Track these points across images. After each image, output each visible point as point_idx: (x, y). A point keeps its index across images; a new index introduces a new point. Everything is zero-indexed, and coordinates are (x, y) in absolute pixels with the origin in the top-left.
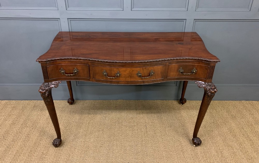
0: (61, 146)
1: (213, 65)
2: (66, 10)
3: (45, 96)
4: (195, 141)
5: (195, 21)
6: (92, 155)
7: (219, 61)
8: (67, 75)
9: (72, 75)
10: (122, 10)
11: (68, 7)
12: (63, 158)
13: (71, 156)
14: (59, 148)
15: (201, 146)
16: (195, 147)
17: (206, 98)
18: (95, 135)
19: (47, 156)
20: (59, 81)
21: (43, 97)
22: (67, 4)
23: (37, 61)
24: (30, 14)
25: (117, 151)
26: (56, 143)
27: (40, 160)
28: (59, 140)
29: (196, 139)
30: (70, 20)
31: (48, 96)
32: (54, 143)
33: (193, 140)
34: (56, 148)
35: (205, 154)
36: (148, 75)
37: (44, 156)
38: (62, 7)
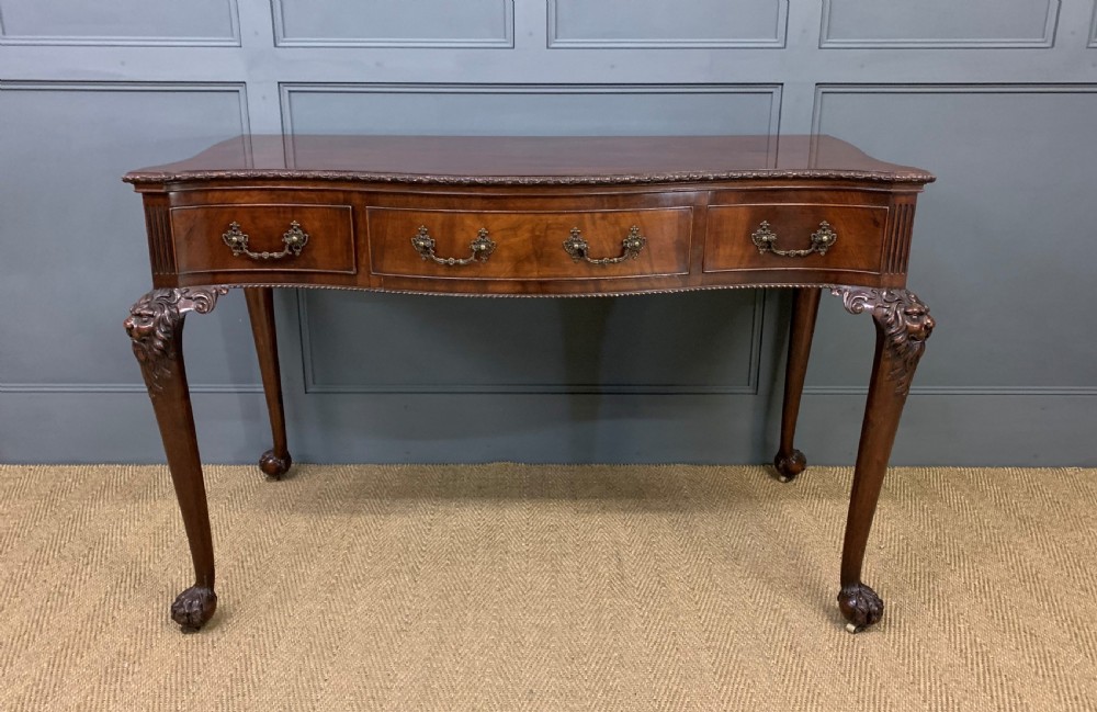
0: (211, 629)
1: (903, 200)
2: (275, 46)
3: (151, 350)
4: (852, 603)
5: (820, 94)
6: (357, 663)
7: (932, 180)
8: (255, 255)
9: (275, 255)
10: (511, 45)
11: (284, 36)
12: (215, 673)
13: (254, 666)
14: (199, 636)
15: (884, 632)
16: (855, 632)
17: (886, 365)
18: (376, 589)
19: (140, 664)
20: (219, 286)
21: (141, 355)
22: (281, 25)
23: (126, 180)
24: (123, 63)
25: (476, 647)
26: (190, 605)
27: (103, 681)
28: (204, 592)
29: (856, 590)
30: (290, 91)
31: (164, 351)
32: (182, 606)
33: (843, 597)
34: (189, 637)
35: (904, 659)
36: (619, 248)
37: (126, 665)
38: (256, 33)
